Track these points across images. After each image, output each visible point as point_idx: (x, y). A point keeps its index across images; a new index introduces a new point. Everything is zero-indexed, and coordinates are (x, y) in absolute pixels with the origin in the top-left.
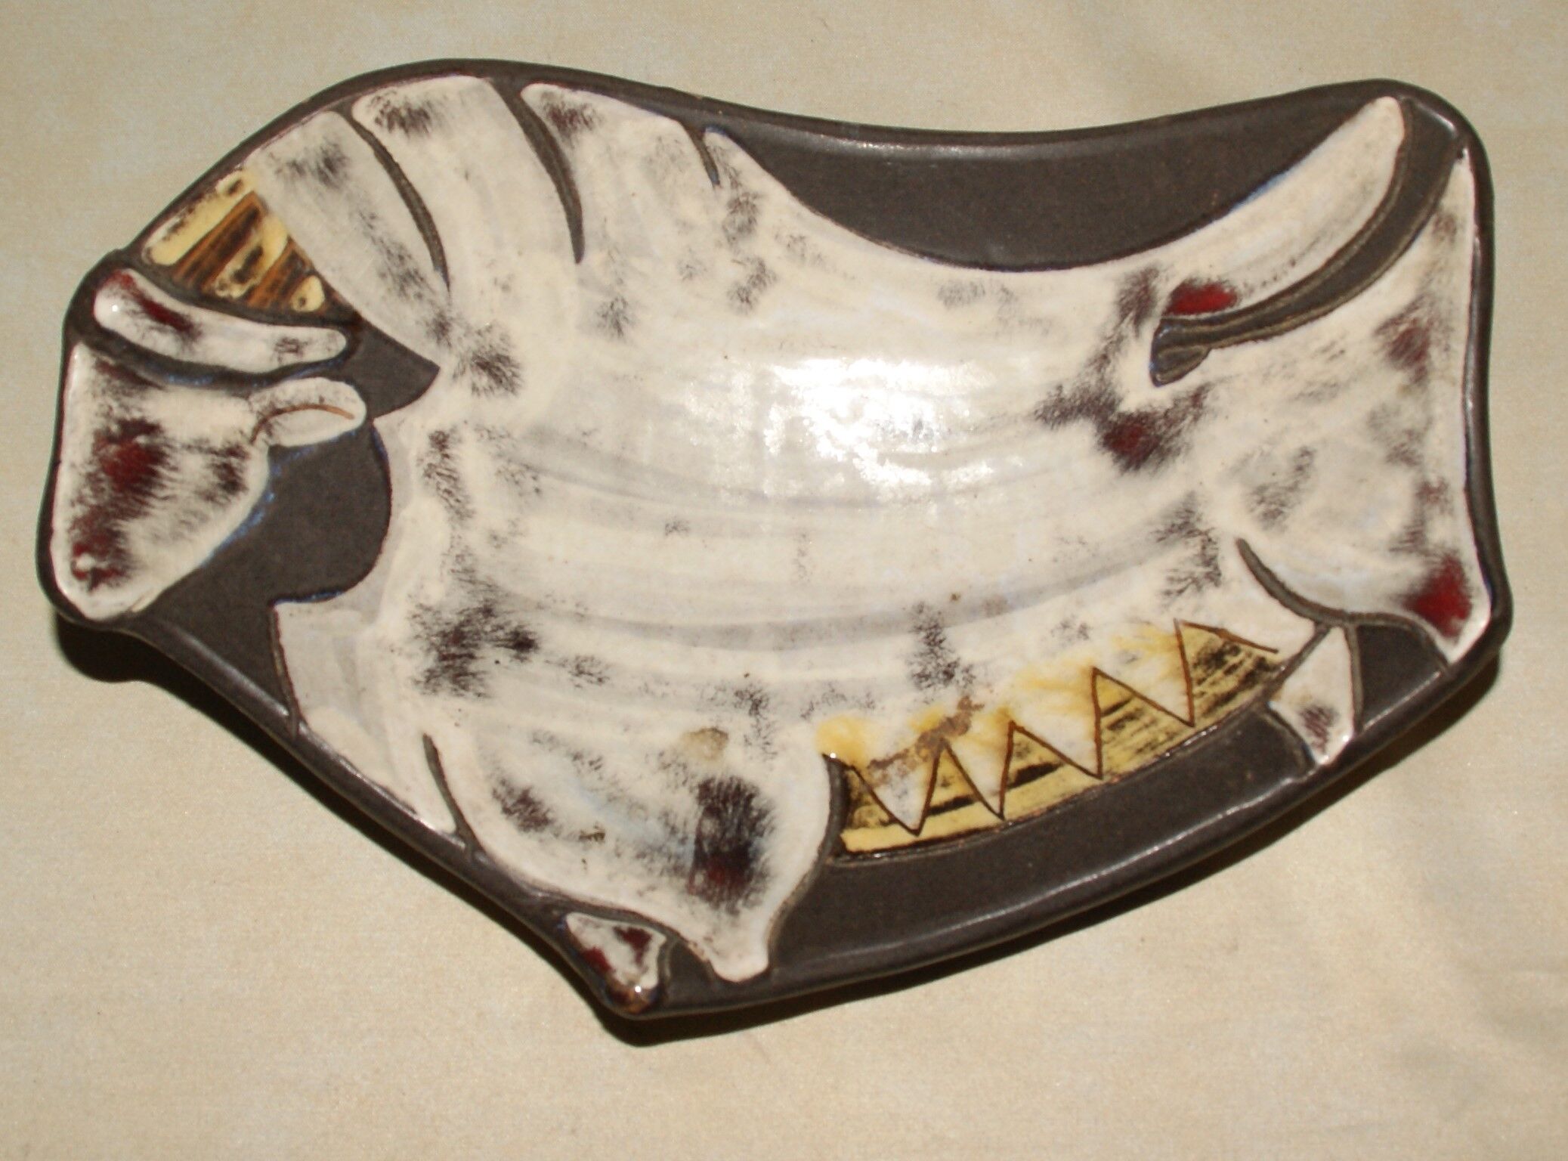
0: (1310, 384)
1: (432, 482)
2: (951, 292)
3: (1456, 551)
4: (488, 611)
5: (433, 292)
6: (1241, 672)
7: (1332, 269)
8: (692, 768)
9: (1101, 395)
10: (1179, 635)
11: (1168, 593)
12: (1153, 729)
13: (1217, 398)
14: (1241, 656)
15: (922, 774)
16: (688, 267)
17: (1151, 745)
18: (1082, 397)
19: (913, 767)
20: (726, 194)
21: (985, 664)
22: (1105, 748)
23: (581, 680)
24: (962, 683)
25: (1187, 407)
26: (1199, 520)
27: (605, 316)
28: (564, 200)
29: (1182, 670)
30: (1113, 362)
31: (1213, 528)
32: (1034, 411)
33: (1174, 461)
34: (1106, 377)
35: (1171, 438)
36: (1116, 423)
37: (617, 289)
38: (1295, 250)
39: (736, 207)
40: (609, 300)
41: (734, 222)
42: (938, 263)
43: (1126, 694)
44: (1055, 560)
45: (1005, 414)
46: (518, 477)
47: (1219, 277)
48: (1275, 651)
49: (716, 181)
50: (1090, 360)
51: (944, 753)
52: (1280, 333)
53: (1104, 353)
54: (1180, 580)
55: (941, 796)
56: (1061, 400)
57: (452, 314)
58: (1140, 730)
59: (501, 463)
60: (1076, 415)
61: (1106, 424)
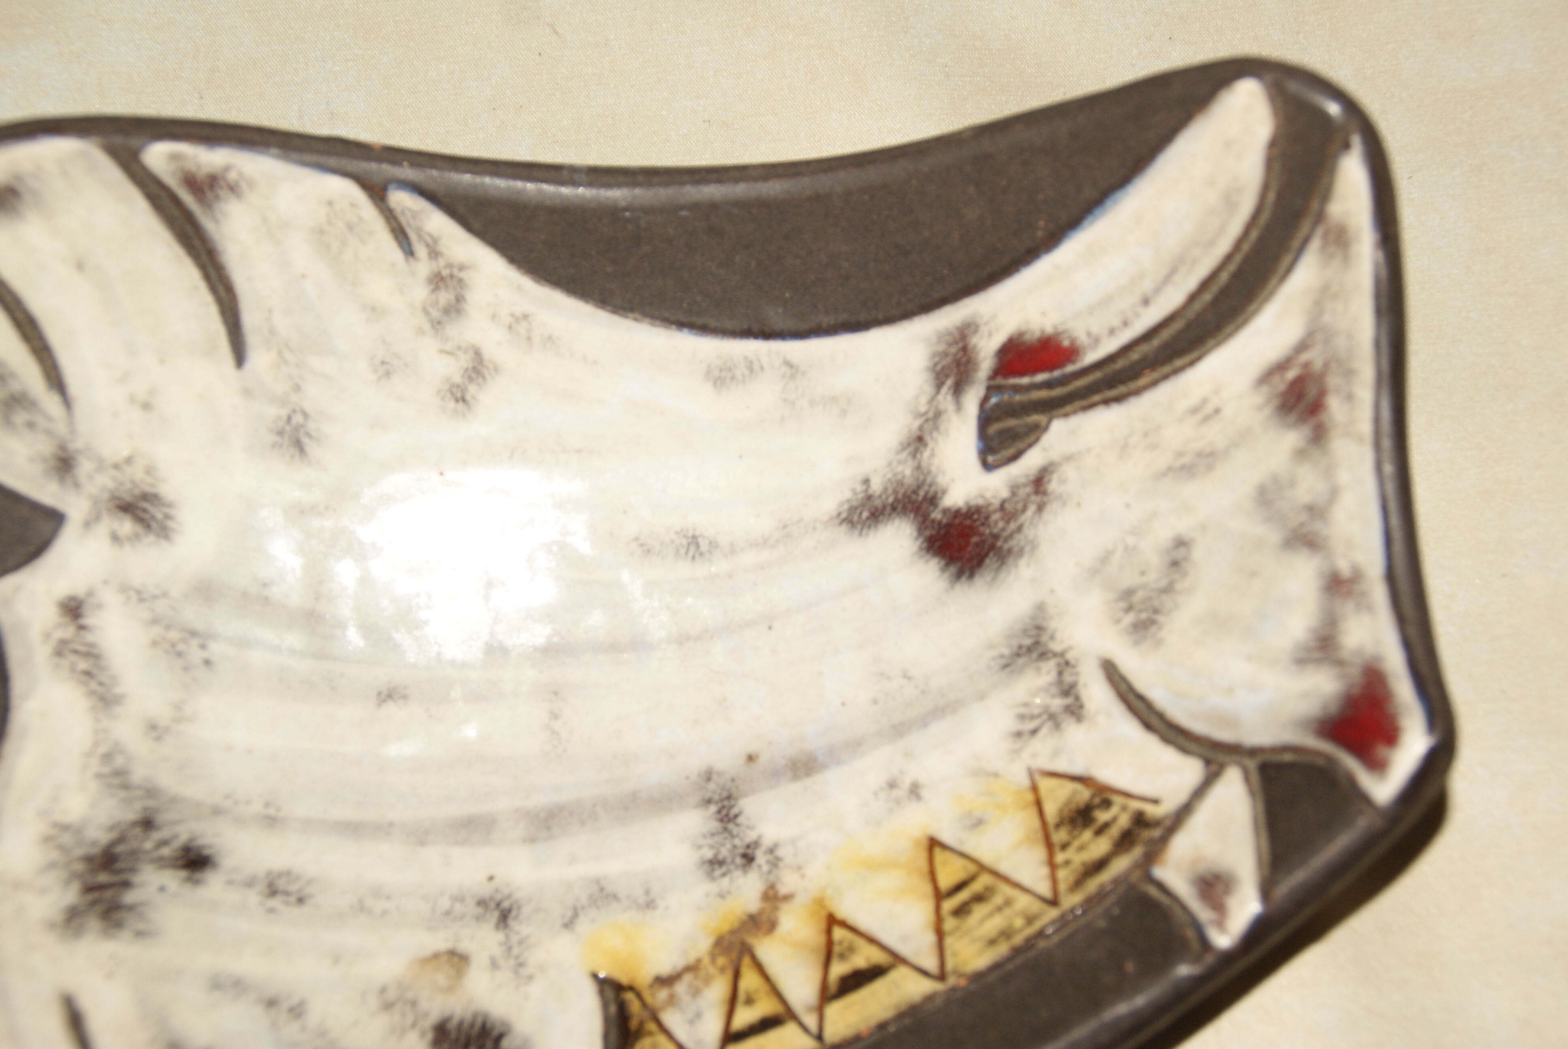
0: (1180, 454)
1: (65, 663)
2: (721, 370)
3: (1378, 658)
4: (147, 824)
5: (49, 418)
6: (1115, 832)
7: (1197, 306)
8: (424, 1005)
9: (919, 487)
10: (1035, 788)
11: (1019, 734)
12: (1008, 912)
13: (1063, 481)
14: (1114, 810)
15: (718, 990)
16: (383, 363)
17: (1006, 934)
18: (895, 492)
19: (708, 981)
20: (424, 267)
21: (793, 842)
22: (949, 941)
23: (275, 902)
24: (765, 868)
25: (1028, 495)
26: (1052, 638)
27: (280, 433)
28: (213, 289)
29: (1040, 835)
30: (931, 444)
31: (1070, 648)
32: (835, 513)
33: (1016, 566)
34: (924, 464)
35: (1010, 536)
36: (940, 522)
37: (294, 398)
38: (1147, 286)
39: (437, 283)
40: (284, 412)
41: (437, 302)
42: (701, 335)
43: (972, 868)
44: (875, 702)
45: (800, 520)
46: (181, 647)
47: (1055, 327)
48: (1155, 801)
49: (409, 252)
50: (901, 444)
51: (746, 961)
52: (1137, 392)
53: (918, 433)
54: (1032, 717)
55: (744, 1017)
56: (869, 498)
57: (77, 444)
58: (990, 915)
59: (157, 630)
60: (890, 515)
61: (928, 523)
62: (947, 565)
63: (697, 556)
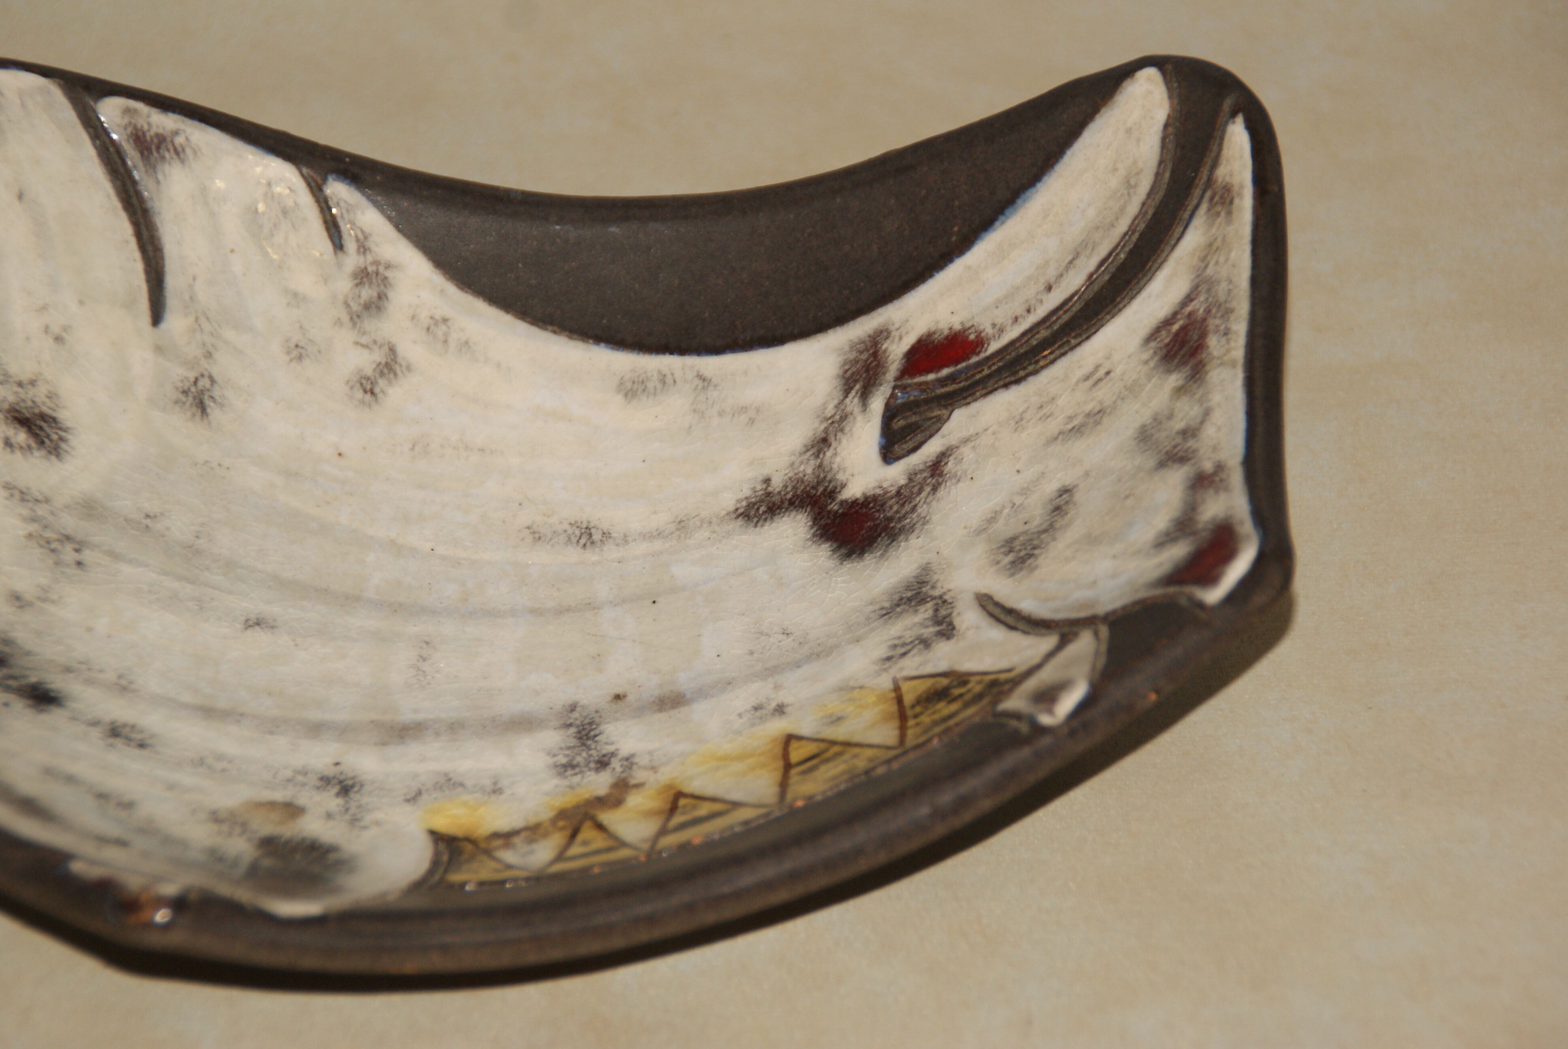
0: (1071, 418)
2: (634, 382)
3: (1227, 518)
4: (1, 662)
6: (967, 696)
8: (254, 826)
9: (819, 483)
10: (897, 689)
11: (889, 659)
12: (853, 760)
13: (960, 461)
14: (971, 685)
15: (555, 839)
16: (297, 346)
17: (848, 772)
18: (795, 488)
19: (545, 835)
20: (351, 261)
21: (650, 752)
22: (791, 787)
23: (116, 741)
24: (619, 768)
25: (925, 479)
26: (933, 587)
27: (185, 392)
28: (142, 248)
29: (896, 713)
30: (834, 445)
31: (949, 591)
32: (734, 509)
33: (906, 539)
34: (825, 463)
35: (904, 516)
36: (837, 512)
37: (204, 363)
38: (1051, 273)
39: (362, 278)
40: (192, 375)
41: (359, 296)
42: (618, 350)
43: (826, 745)
44: (751, 653)
45: (697, 516)
46: (55, 545)
47: (962, 323)
48: (1010, 670)
49: (338, 245)
50: (805, 446)
51: (588, 823)
52: (1036, 372)
53: (823, 435)
54: (904, 644)
55: (578, 849)
56: (769, 494)
58: (836, 766)
59: (33, 528)
60: (787, 509)
61: (824, 513)
62: (839, 547)
63: (588, 544)
